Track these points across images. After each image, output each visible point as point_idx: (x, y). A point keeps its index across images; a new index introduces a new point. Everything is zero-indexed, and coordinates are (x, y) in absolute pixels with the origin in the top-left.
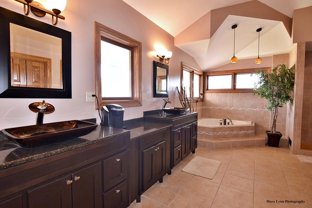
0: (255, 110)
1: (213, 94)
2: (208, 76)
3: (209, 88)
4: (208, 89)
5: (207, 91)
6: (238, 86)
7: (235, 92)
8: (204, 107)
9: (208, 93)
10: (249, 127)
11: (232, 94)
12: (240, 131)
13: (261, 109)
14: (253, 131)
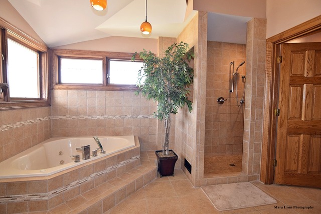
0: (138, 117)
1: (70, 92)
2: (59, 58)
3: (63, 81)
4: (59, 83)
5: (57, 86)
6: (113, 81)
7: (109, 90)
8: (54, 117)
9: (61, 89)
10: (132, 151)
11: (104, 92)
12: (119, 162)
13: (146, 116)
14: (139, 156)
